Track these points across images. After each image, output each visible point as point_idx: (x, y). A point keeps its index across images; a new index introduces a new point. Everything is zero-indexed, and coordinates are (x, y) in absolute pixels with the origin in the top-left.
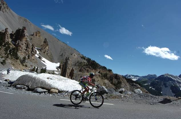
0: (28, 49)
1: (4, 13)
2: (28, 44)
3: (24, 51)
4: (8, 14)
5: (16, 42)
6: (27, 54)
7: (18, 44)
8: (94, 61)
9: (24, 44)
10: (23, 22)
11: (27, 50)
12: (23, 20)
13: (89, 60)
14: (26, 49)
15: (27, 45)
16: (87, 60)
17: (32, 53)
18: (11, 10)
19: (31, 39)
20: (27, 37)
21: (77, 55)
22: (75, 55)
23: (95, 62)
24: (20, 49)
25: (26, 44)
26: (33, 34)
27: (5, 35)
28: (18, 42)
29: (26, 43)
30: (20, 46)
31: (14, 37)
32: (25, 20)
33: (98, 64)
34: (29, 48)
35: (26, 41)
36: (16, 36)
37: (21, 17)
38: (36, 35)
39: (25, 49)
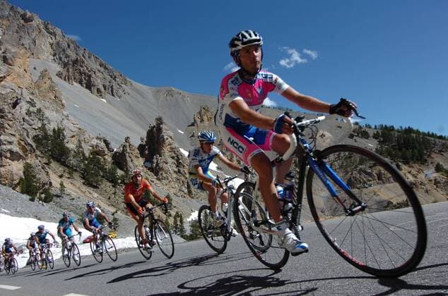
0: (182, 170)
1: (123, 99)
2: (177, 156)
3: (175, 175)
4: (132, 96)
5: (153, 163)
6: (183, 182)
7: (157, 164)
8: (409, 131)
9: (170, 160)
10: (167, 100)
11: (179, 171)
12: (164, 94)
13: (383, 134)
14: (176, 170)
15: (178, 160)
16: (376, 136)
18: (134, 82)
19: (192, 136)
20: (170, 139)
21: (331, 132)
22: (323, 136)
23: (418, 132)
24: (164, 175)
25: (173, 158)
26: (193, 121)
27: (125, 156)
28: (155, 161)
29: (174, 155)
30: (162, 169)
31: (147, 152)
32: (170, 93)
33: (433, 135)
34: (184, 166)
35: (172, 150)
36: (149, 148)
37: (158, 88)
38: (202, 121)
39: (175, 172)
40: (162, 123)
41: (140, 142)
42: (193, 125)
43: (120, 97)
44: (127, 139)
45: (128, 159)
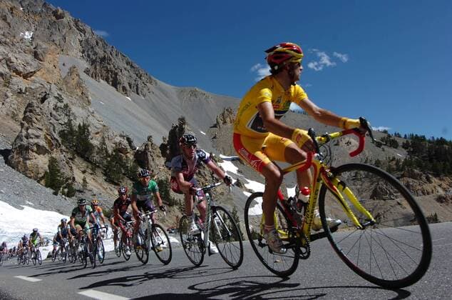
1: (147, 97)
4: (156, 95)
8: (441, 141)
10: (190, 100)
12: (188, 94)
17: (213, 177)
18: (158, 81)
19: (215, 138)
22: (349, 143)
26: (215, 123)
27: (147, 154)
31: (168, 152)
32: (194, 94)
36: (170, 148)
37: (183, 88)
38: (225, 122)
40: (184, 123)
41: (162, 142)
42: (215, 126)
43: (144, 96)
44: (149, 138)
45: (150, 158)
